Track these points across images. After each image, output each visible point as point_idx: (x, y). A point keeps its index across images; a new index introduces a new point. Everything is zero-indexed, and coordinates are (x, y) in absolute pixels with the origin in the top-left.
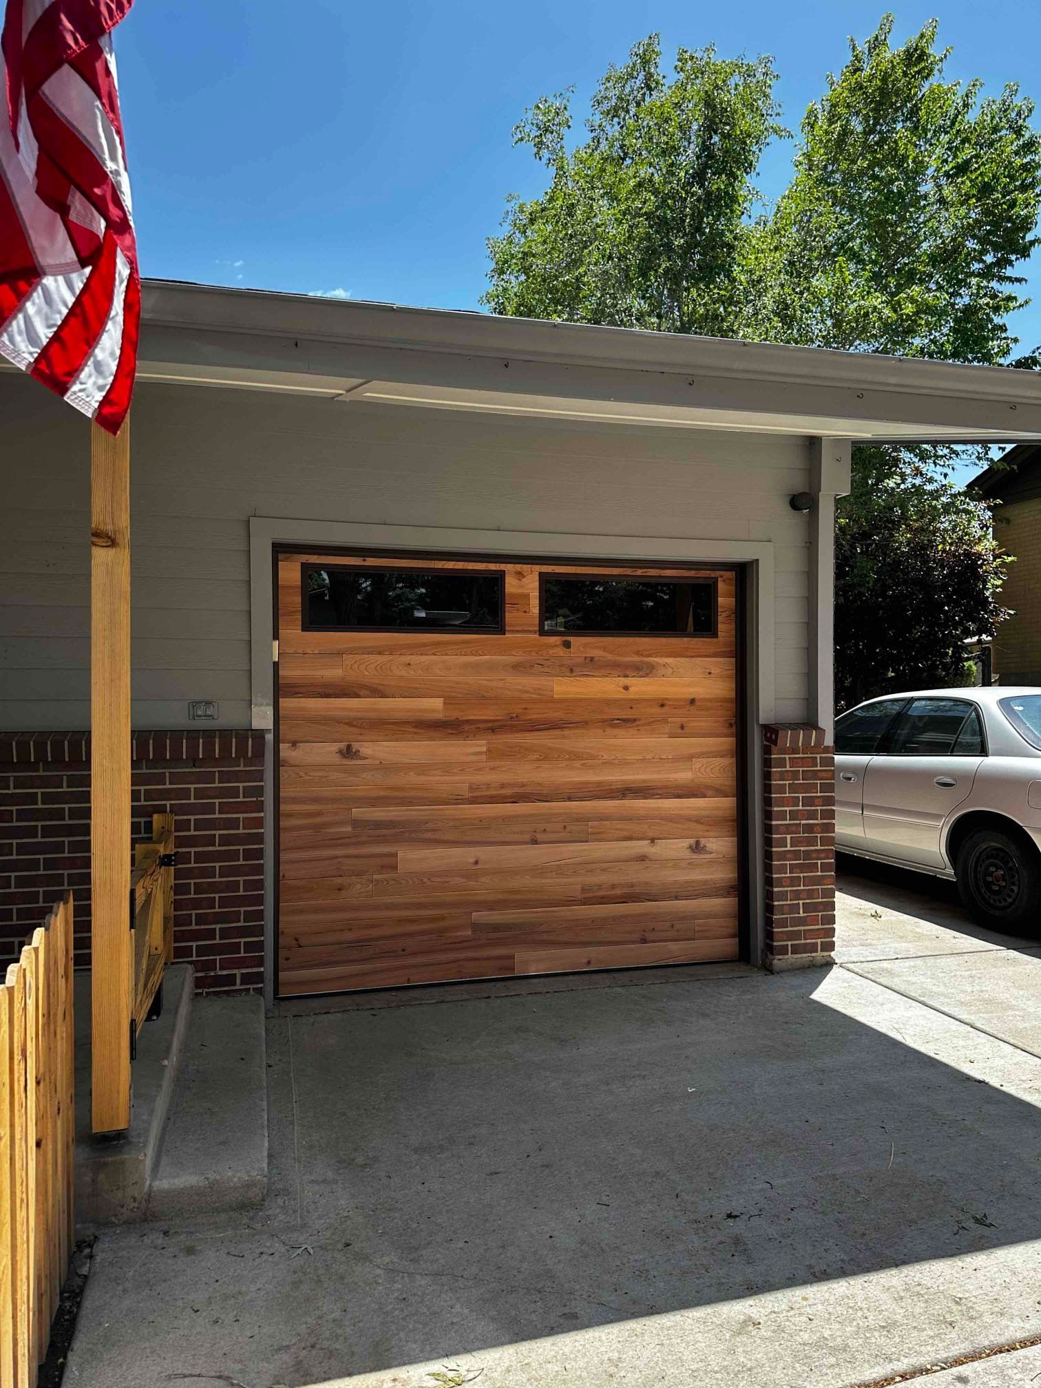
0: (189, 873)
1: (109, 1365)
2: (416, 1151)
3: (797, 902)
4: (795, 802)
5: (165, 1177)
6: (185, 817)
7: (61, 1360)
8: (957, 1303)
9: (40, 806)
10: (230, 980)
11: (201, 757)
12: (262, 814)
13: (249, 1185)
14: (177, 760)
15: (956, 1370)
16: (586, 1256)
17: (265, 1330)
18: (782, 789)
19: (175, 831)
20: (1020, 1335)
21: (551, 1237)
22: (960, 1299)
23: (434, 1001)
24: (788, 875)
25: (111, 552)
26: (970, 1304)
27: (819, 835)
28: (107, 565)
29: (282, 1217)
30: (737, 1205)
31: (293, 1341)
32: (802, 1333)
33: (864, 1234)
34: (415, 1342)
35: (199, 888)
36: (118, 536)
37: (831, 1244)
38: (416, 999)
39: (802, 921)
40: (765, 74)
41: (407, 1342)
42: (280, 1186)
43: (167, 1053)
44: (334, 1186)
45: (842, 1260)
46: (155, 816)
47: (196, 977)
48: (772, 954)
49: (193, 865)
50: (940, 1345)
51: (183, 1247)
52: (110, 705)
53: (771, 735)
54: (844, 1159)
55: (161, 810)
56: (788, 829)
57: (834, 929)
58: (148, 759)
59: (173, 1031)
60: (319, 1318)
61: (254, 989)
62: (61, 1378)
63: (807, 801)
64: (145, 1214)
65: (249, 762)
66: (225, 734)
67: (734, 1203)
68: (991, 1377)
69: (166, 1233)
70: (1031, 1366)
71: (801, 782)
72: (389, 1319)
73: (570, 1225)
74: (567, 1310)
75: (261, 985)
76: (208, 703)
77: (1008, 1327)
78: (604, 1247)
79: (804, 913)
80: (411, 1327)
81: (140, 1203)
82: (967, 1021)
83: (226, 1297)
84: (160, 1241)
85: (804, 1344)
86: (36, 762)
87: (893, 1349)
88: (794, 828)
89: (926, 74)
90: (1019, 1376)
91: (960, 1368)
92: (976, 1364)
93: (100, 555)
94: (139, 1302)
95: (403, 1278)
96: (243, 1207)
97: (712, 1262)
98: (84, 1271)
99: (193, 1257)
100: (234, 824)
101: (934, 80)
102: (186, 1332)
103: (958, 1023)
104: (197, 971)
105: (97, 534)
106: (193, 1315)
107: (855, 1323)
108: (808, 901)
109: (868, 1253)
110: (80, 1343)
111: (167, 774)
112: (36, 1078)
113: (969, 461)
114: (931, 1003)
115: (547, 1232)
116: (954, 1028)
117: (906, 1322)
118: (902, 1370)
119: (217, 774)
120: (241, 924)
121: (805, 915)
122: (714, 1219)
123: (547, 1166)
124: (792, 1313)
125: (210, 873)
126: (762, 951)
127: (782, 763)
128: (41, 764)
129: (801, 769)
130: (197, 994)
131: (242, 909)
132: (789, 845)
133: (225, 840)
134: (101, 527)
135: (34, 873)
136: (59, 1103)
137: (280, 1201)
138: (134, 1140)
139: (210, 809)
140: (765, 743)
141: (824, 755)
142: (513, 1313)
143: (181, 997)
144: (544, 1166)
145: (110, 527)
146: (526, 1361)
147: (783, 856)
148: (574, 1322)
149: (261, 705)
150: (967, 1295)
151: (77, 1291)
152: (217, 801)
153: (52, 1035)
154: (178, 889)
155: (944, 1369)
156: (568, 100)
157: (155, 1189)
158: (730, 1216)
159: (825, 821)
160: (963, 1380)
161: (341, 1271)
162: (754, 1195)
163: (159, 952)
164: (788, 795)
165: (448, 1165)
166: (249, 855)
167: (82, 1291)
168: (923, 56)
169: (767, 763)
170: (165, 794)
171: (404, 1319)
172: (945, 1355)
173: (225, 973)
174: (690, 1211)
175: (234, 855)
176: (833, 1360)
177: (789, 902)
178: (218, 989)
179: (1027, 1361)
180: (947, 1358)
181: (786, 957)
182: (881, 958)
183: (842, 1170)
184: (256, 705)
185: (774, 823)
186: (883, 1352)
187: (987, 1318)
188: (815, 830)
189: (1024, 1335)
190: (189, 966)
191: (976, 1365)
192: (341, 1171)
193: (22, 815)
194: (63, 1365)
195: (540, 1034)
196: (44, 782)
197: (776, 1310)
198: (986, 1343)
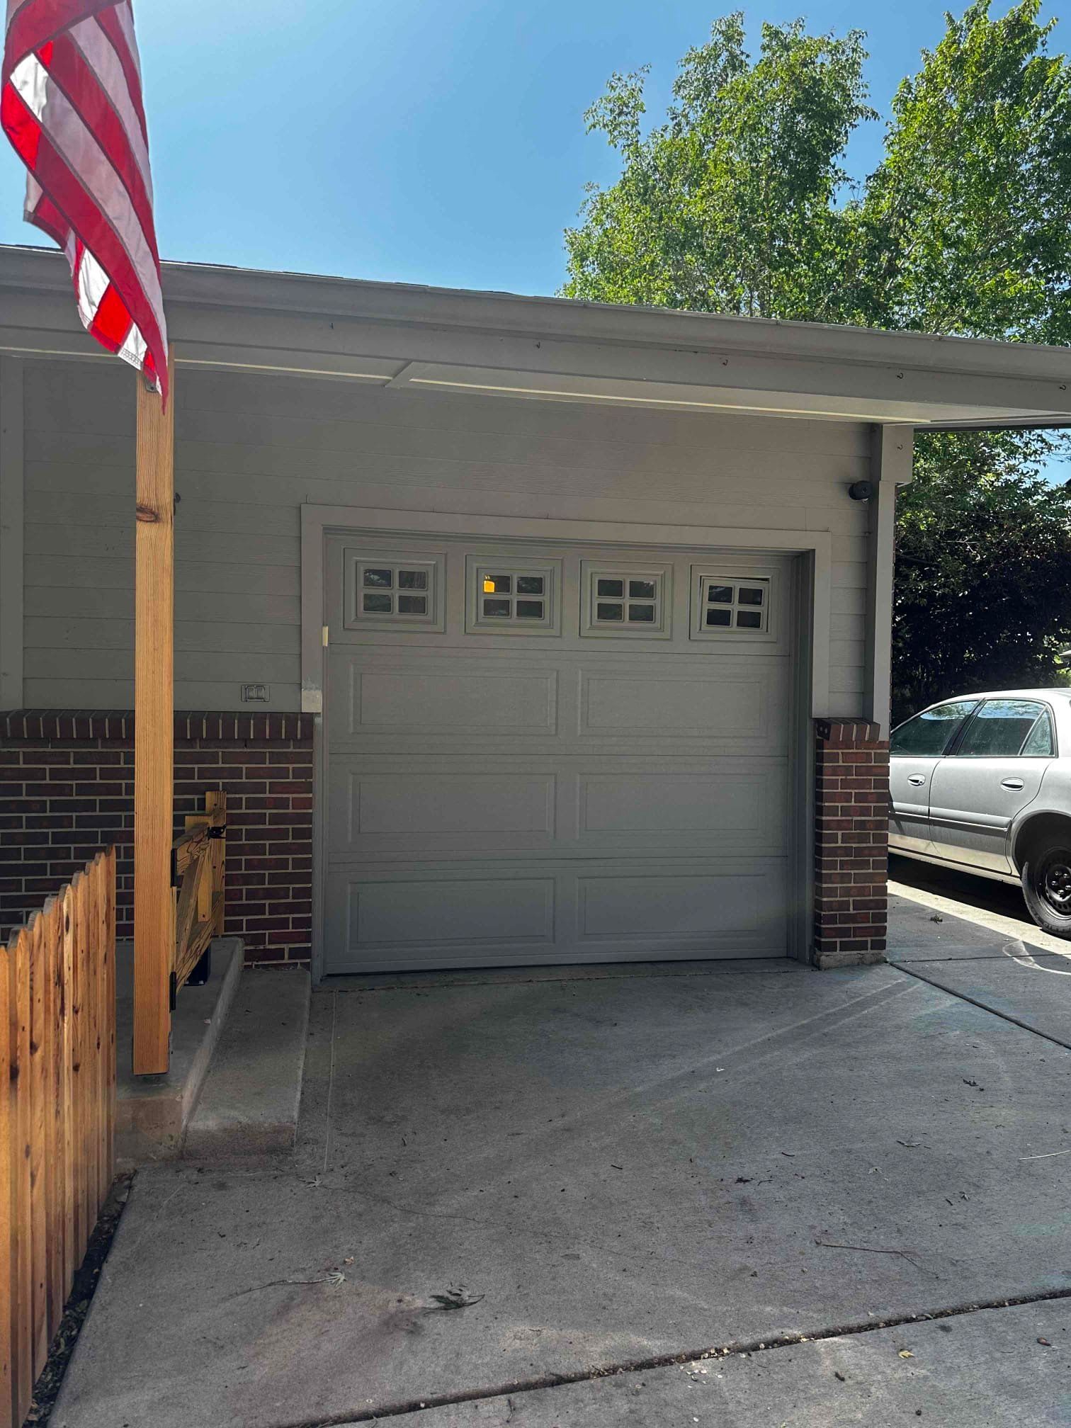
0: (240, 850)
1: (140, 1275)
2: (443, 1112)
3: (847, 899)
4: (847, 798)
5: (201, 1119)
6: (237, 796)
7: (96, 1270)
8: (953, 1264)
9: (98, 781)
10: (279, 954)
11: (252, 737)
12: (311, 795)
13: (278, 1131)
14: (229, 739)
15: (940, 1321)
16: (594, 1208)
17: (284, 1255)
18: (833, 784)
19: (227, 808)
20: (1012, 1295)
21: (563, 1190)
22: (957, 1261)
23: (477, 983)
24: (839, 871)
25: (155, 526)
26: (966, 1266)
27: (872, 832)
28: (151, 539)
29: (309, 1162)
30: (747, 1172)
31: (309, 1265)
32: (794, 1282)
33: (870, 1202)
34: (423, 1271)
35: (250, 864)
36: (161, 512)
37: (836, 1208)
38: (459, 980)
39: (852, 918)
40: (854, 50)
41: (415, 1270)
42: (311, 1135)
43: (210, 1013)
44: (362, 1139)
45: (845, 1223)
46: (208, 794)
47: (246, 950)
48: (820, 950)
49: (244, 842)
50: (929, 1299)
51: (215, 1182)
52: (153, 672)
53: (824, 729)
54: (864, 1136)
55: (213, 788)
56: (839, 825)
57: (886, 927)
58: (201, 738)
59: (218, 994)
60: (335, 1246)
61: (301, 963)
62: (95, 1285)
63: (860, 798)
64: (181, 1152)
65: (299, 744)
66: (275, 717)
67: (746, 1170)
68: (975, 1328)
69: (200, 1170)
70: (1017, 1321)
71: (854, 777)
72: (401, 1251)
73: (583, 1182)
74: (568, 1252)
75: (309, 960)
76: (260, 687)
77: (1000, 1287)
78: (613, 1201)
79: (854, 909)
80: (420, 1258)
81: (177, 1142)
82: (1014, 1018)
83: (251, 1226)
84: (195, 1177)
85: (795, 1291)
86: (95, 739)
87: (882, 1300)
88: (845, 824)
89: (1030, 45)
90: (1002, 1329)
91: (945, 1319)
92: (961, 1316)
93: (144, 531)
94: (170, 1227)
95: (418, 1218)
96: (272, 1151)
97: (717, 1219)
98: (123, 1198)
99: (224, 1192)
100: (283, 803)
101: (1038, 53)
102: (212, 1252)
103: (1004, 1020)
104: (247, 944)
105: (142, 509)
106: (220, 1239)
107: (847, 1276)
108: (858, 898)
109: (872, 1218)
110: (116, 1256)
111: (220, 754)
112: (74, 1007)
113: (1065, 456)
114: (978, 1001)
115: (560, 1186)
116: (998, 1024)
117: (898, 1277)
118: (887, 1318)
119: (267, 754)
120: (290, 900)
121: (855, 912)
122: (724, 1183)
123: (568, 1130)
124: (788, 1264)
125: (259, 850)
126: (811, 946)
127: (834, 758)
128: (100, 742)
129: (854, 764)
130: (246, 967)
131: (291, 886)
132: (840, 841)
133: (275, 819)
134: (146, 502)
135: (92, 845)
136: (99, 1039)
137: (309, 1148)
138: (172, 1084)
139: (260, 788)
140: (818, 737)
141: (879, 751)
142: (519, 1252)
143: (228, 966)
144: (565, 1130)
145: (154, 503)
146: (525, 1292)
147: (834, 852)
148: (575, 1262)
149: (311, 689)
150: (965, 1258)
151: (116, 1215)
152: (268, 781)
153: (92, 972)
154: (229, 865)
155: (930, 1319)
156: (642, 82)
157: (190, 1129)
158: (740, 1180)
159: (878, 818)
160: (945, 1329)
161: (360, 1209)
162: (768, 1163)
163: (206, 919)
164: (839, 790)
165: (473, 1125)
166: (298, 834)
167: (120, 1216)
168: (1026, 28)
169: (819, 758)
170: (218, 773)
171: (415, 1252)
172: (932, 1307)
173: (273, 947)
174: (701, 1175)
175: (283, 834)
176: (821, 1306)
177: (838, 899)
178: (266, 963)
179: (1013, 1316)
180: (933, 1310)
181: (835, 953)
182: (934, 958)
183: (860, 1145)
184: (305, 689)
185: (824, 818)
186: (872, 1301)
187: (981, 1279)
188: (868, 825)
189: (1015, 1294)
190: (240, 940)
191: (963, 1318)
192: (369, 1127)
193: (82, 790)
194: (98, 1275)
195: (577, 1015)
196: (103, 758)
197: (772, 1261)
198: (976, 1299)
